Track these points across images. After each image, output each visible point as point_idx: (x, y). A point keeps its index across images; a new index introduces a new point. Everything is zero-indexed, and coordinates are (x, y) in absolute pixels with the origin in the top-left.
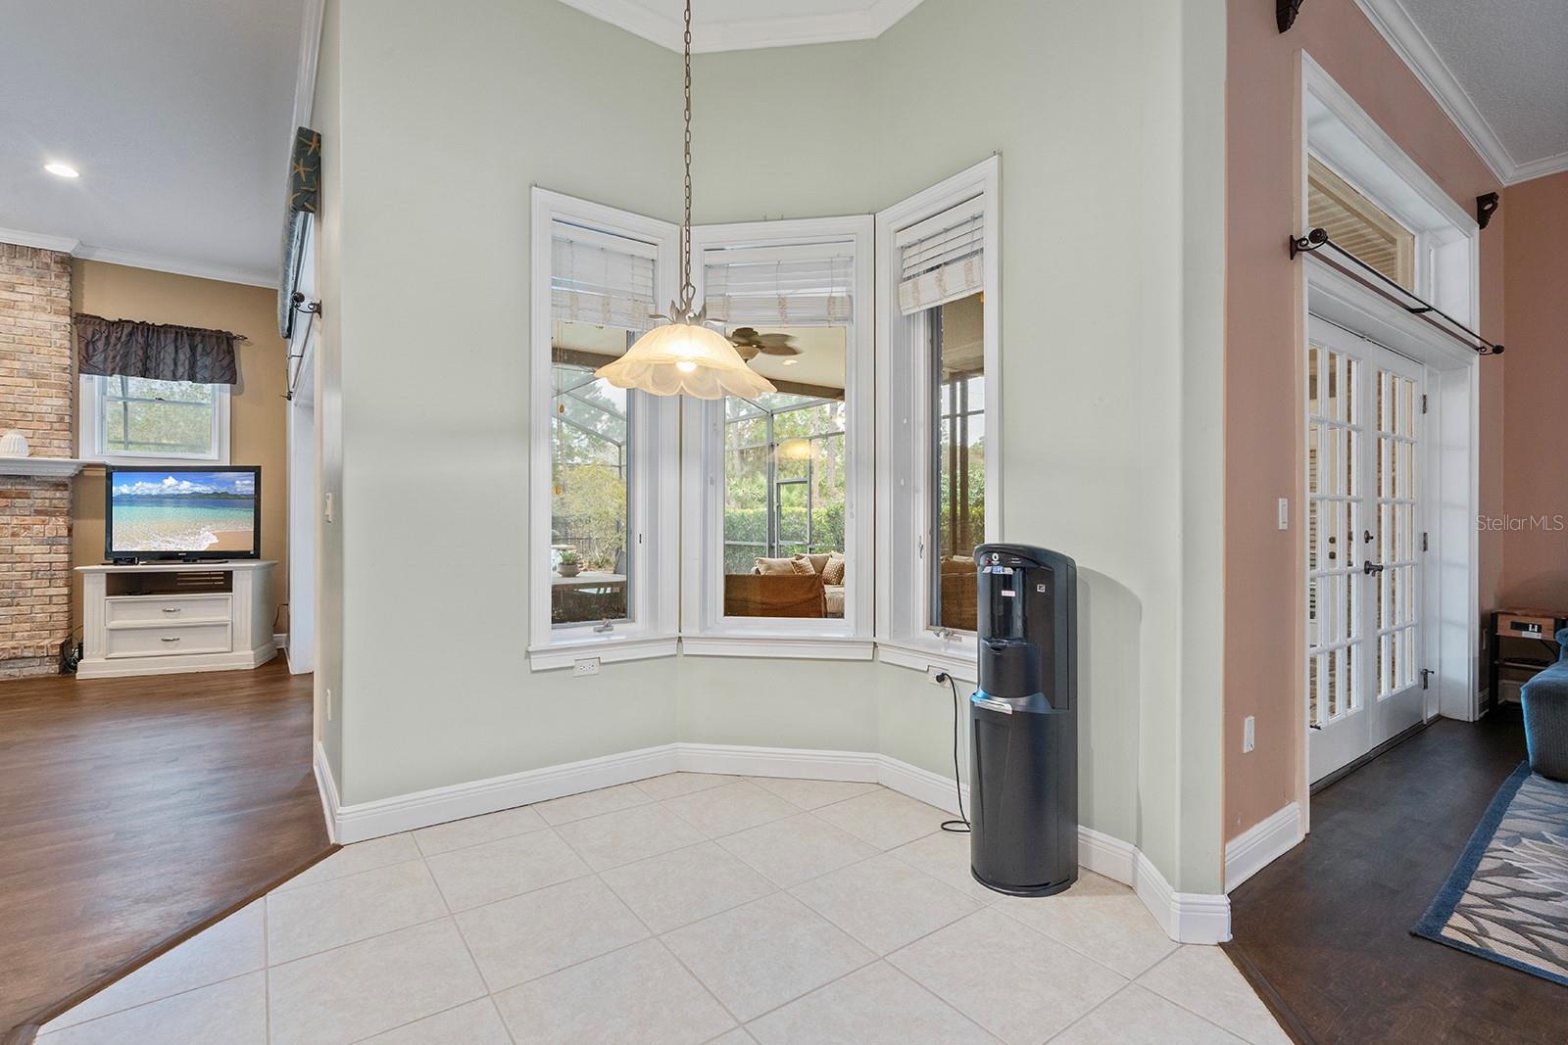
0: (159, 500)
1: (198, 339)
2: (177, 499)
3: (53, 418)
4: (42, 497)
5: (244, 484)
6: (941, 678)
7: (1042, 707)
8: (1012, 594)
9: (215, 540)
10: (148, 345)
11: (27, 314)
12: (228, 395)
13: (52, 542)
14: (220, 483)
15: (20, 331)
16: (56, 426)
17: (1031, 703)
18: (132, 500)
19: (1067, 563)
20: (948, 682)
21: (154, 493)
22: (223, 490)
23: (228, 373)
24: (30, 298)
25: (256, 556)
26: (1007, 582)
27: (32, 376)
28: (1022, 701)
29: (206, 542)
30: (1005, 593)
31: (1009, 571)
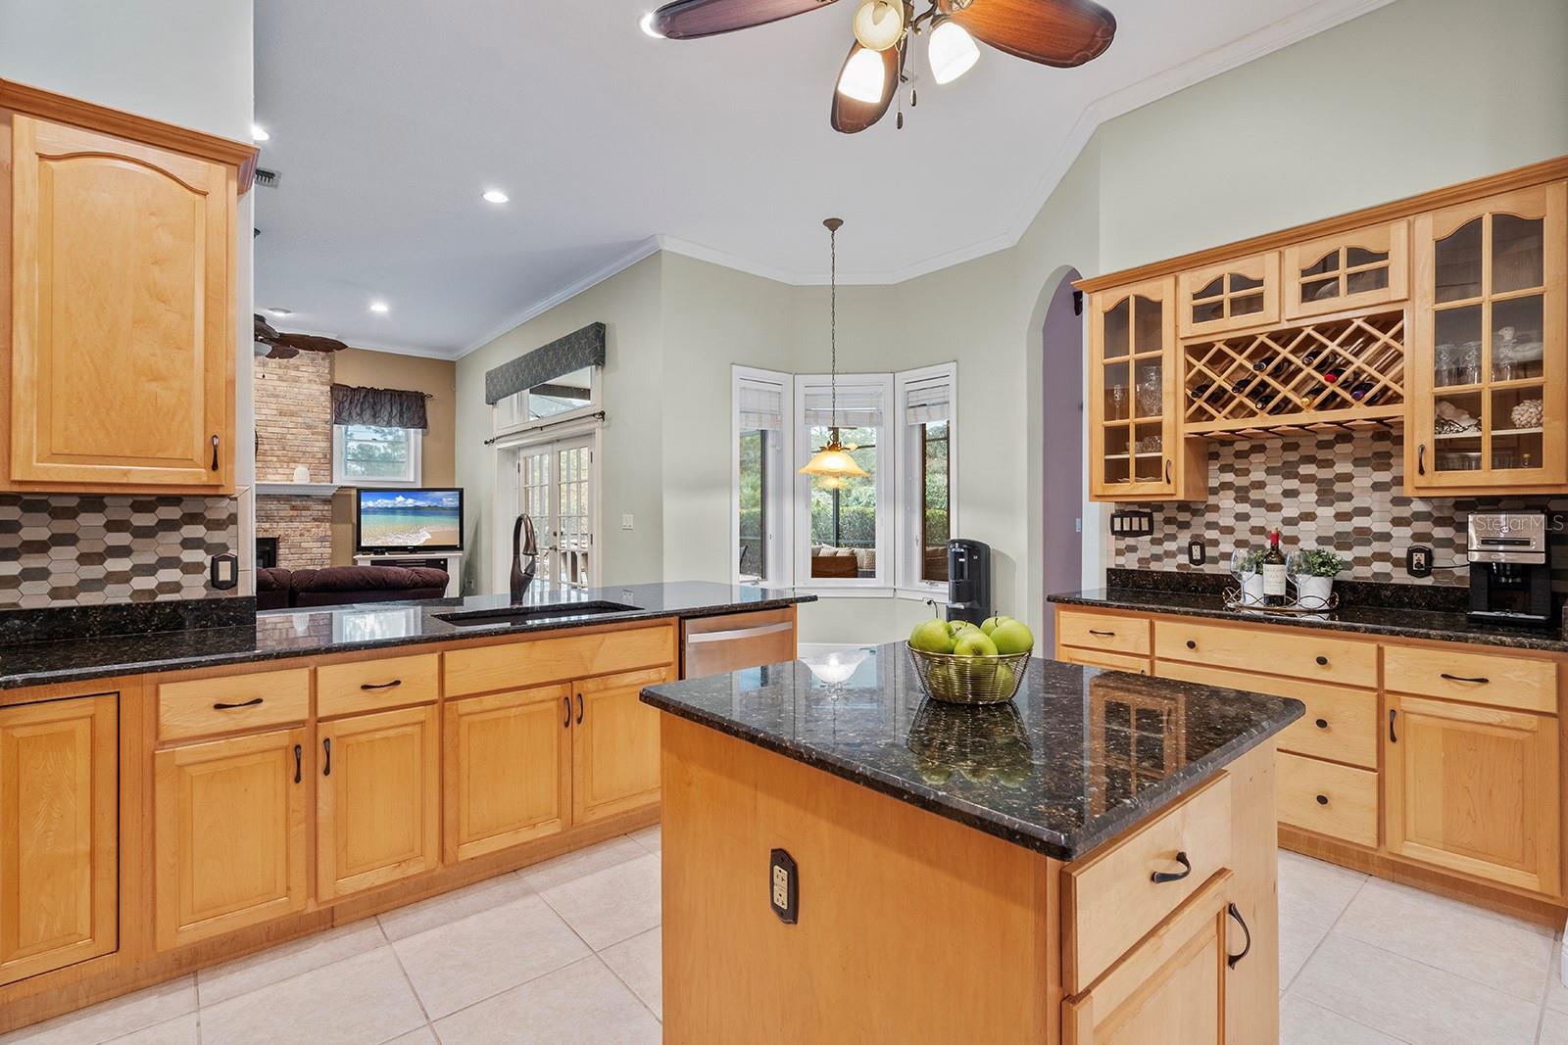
0: (392, 511)
1: (404, 397)
2: (405, 510)
3: (320, 455)
4: (318, 509)
5: (449, 501)
6: (929, 603)
7: (976, 606)
8: (963, 560)
9: (429, 537)
10: (375, 403)
11: (305, 386)
12: (420, 436)
13: (322, 540)
14: (433, 500)
15: (303, 397)
16: (322, 461)
17: (971, 605)
18: (375, 511)
19: (987, 547)
20: (933, 605)
21: (390, 506)
22: (435, 504)
23: (422, 423)
24: (306, 374)
25: (461, 548)
26: (961, 555)
27: (309, 427)
28: (968, 604)
29: (422, 539)
30: (961, 560)
31: (962, 550)
